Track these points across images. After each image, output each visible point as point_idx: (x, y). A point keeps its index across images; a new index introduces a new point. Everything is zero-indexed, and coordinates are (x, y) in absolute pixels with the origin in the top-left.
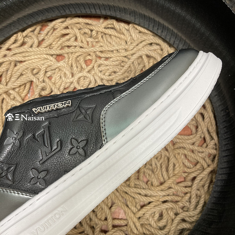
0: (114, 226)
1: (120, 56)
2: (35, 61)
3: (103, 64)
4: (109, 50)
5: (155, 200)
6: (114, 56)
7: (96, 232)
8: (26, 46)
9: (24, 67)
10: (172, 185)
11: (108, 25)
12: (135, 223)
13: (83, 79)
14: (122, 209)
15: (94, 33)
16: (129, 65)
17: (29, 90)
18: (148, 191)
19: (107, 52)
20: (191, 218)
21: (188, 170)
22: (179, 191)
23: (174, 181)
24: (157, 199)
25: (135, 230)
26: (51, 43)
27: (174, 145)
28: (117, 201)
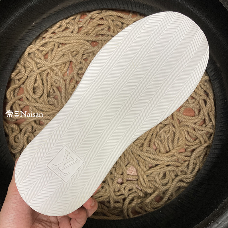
0: (128, 180)
2: (75, 44)
5: (161, 163)
7: (114, 183)
8: (68, 31)
9: (66, 49)
10: (175, 154)
12: (144, 179)
14: (135, 167)
15: (125, 25)
17: (69, 68)
18: (157, 156)
20: (187, 180)
21: (189, 143)
22: (180, 158)
23: (177, 151)
24: (163, 163)
25: (144, 184)
26: (88, 31)
27: (180, 123)
28: (131, 161)
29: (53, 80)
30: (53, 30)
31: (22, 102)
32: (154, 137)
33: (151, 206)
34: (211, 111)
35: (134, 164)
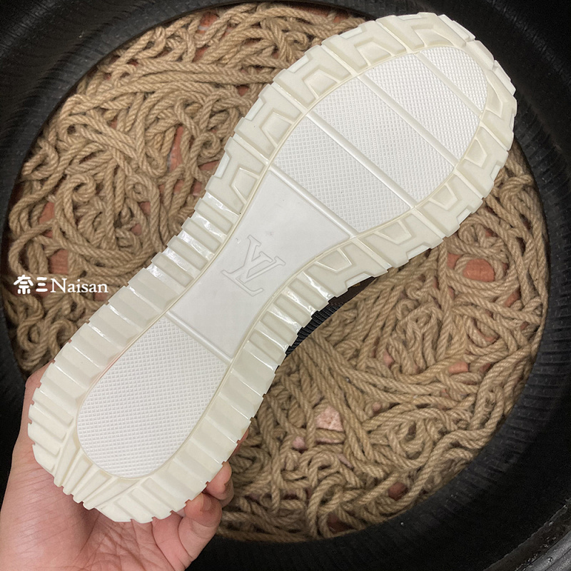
0: (318, 443)
7: (283, 448)
18: (391, 382)
21: (477, 350)
22: (453, 389)
23: (445, 369)
24: (408, 400)
27: (455, 297)
28: (329, 395)
29: (128, 185)
30: (130, 55)
31: (51, 240)
32: (386, 332)
33: (377, 508)
35: (334, 402)
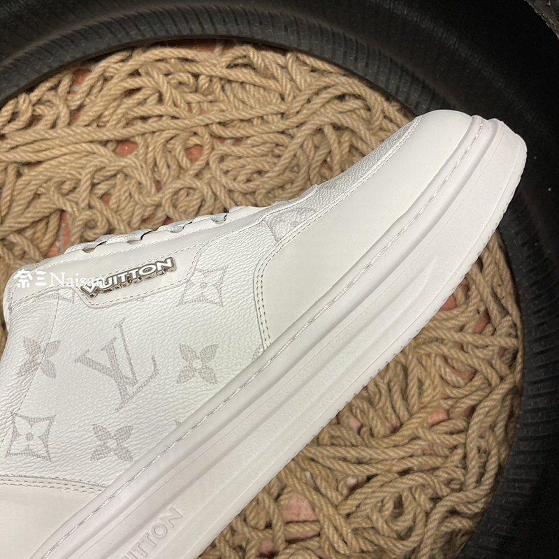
1: (269, 133)
2: (65, 159)
3: (231, 155)
4: (242, 118)
5: (382, 469)
6: (256, 132)
8: (40, 126)
9: (41, 177)
10: (419, 433)
11: (236, 59)
12: (340, 528)
13: (186, 194)
14: (306, 497)
15: (203, 81)
16: (292, 153)
17: (59, 230)
19: (238, 125)
20: (470, 506)
25: (341, 544)
26: (99, 113)
34: (500, 283)
